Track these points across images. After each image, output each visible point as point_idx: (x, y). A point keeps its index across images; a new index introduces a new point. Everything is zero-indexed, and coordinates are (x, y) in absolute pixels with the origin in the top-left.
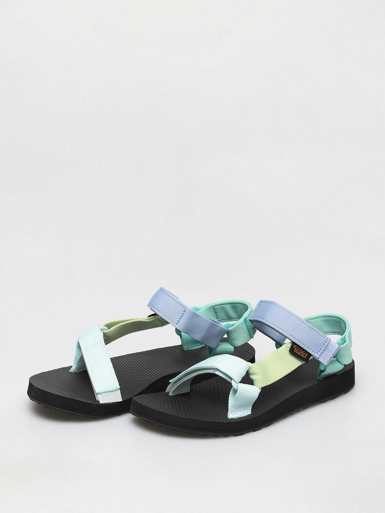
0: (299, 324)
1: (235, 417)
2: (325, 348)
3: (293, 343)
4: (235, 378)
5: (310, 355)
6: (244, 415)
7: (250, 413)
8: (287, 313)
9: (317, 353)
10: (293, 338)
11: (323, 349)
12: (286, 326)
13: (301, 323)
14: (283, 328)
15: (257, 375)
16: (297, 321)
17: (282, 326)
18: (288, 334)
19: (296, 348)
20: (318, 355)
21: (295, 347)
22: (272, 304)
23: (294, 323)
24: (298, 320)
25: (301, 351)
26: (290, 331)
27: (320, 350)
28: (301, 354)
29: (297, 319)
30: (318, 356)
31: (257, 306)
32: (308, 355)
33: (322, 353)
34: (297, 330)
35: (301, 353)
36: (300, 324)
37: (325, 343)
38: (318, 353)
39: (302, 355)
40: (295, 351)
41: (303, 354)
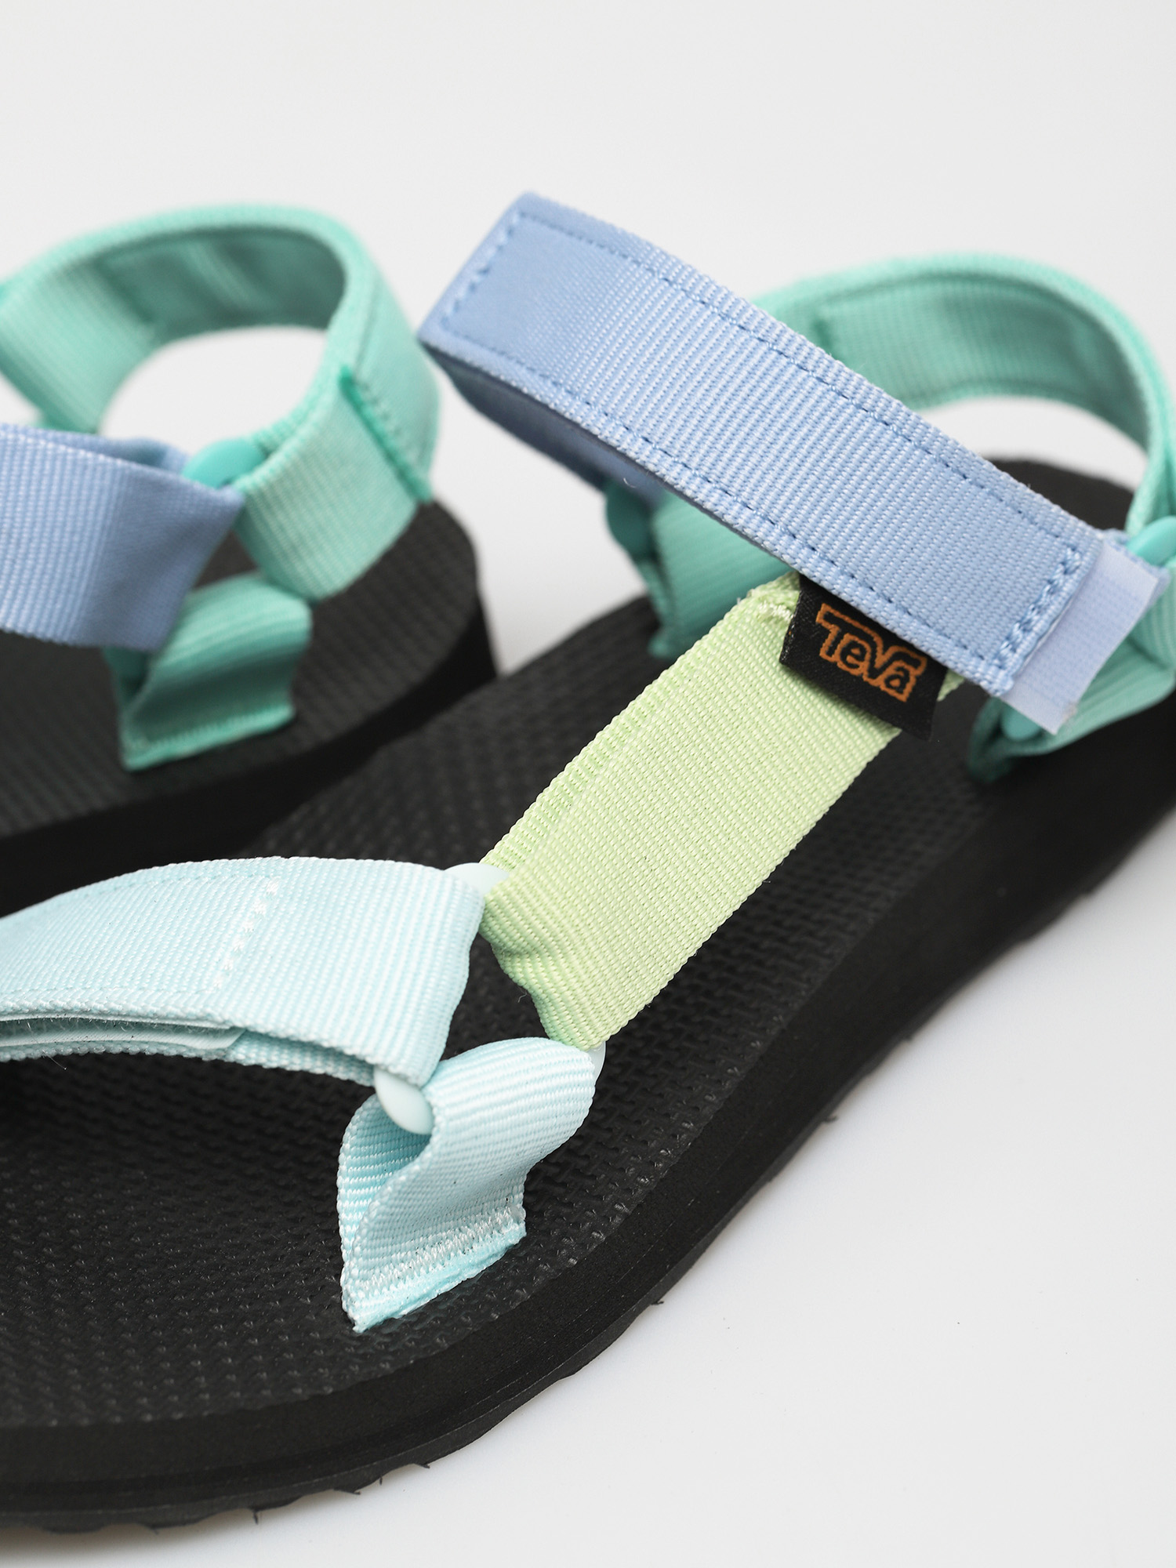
0: (860, 443)
1: (404, 1307)
2: (1060, 620)
3: (812, 593)
4: (395, 1053)
5: (937, 671)
6: (472, 1266)
7: (514, 1232)
8: (764, 347)
9: (997, 655)
10: (805, 551)
11: (1039, 623)
12: (754, 459)
13: (871, 430)
14: (730, 472)
15: (565, 955)
16: (842, 419)
17: (718, 459)
18: (767, 524)
19: (834, 630)
20: (1002, 673)
21: (829, 617)
22: (625, 257)
23: (819, 430)
24: (850, 410)
25: (874, 646)
26: (784, 499)
27: (1017, 631)
28: (874, 673)
29: (842, 401)
30: (1004, 682)
31: (489, 239)
32: (924, 674)
33: (1033, 655)
34: (839, 493)
35: (872, 662)
36: (866, 436)
37: (1058, 576)
38: (1002, 659)
39: (879, 682)
40: (830, 652)
41: (890, 671)
